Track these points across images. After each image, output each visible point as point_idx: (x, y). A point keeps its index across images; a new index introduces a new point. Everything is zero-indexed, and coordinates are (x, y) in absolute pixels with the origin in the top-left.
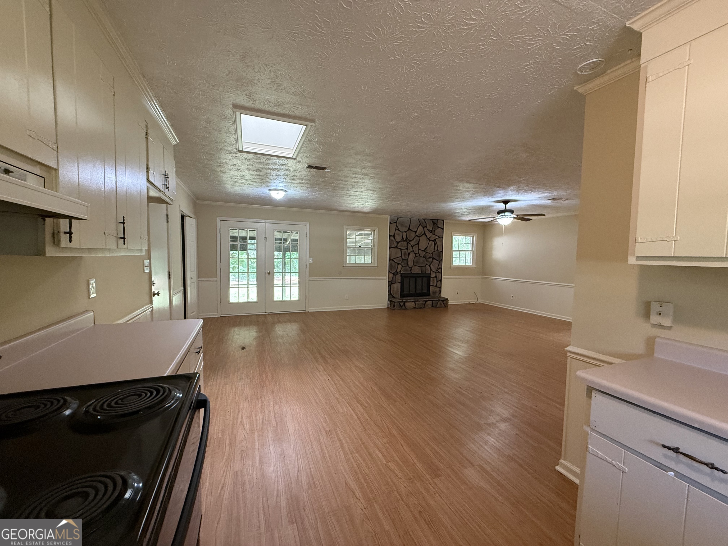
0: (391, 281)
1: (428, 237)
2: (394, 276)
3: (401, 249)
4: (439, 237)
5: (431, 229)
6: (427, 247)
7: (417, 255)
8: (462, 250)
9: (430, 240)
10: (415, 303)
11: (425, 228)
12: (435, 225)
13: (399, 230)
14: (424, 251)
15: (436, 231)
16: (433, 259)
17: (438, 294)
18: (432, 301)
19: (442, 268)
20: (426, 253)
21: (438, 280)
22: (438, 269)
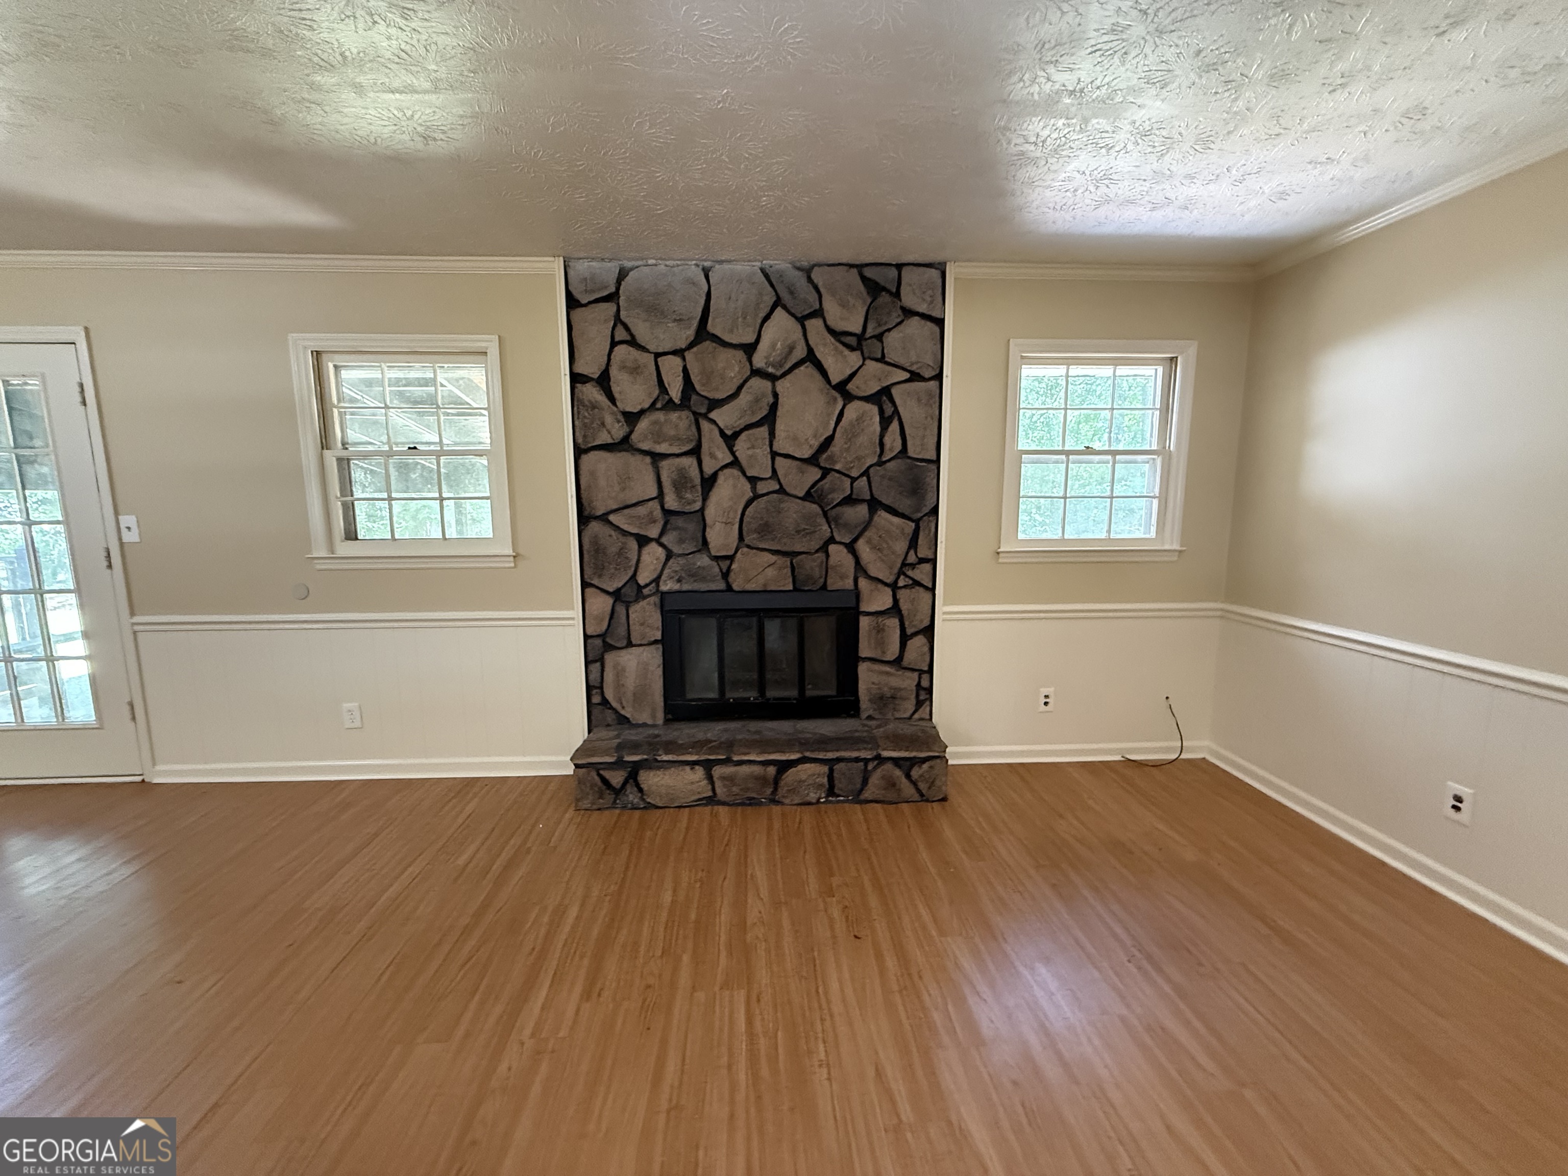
0: (602, 636)
1: (835, 379)
2: (621, 609)
3: (656, 458)
4: (915, 377)
5: (857, 328)
6: (829, 440)
7: (762, 488)
8: (1089, 451)
9: (849, 398)
10: (710, 778)
11: (814, 325)
12: (884, 298)
13: (633, 342)
14: (812, 461)
15: (893, 340)
16: (874, 504)
17: (910, 705)
18: (831, 763)
19: (933, 561)
20: (826, 472)
21: (909, 631)
22: (904, 564)
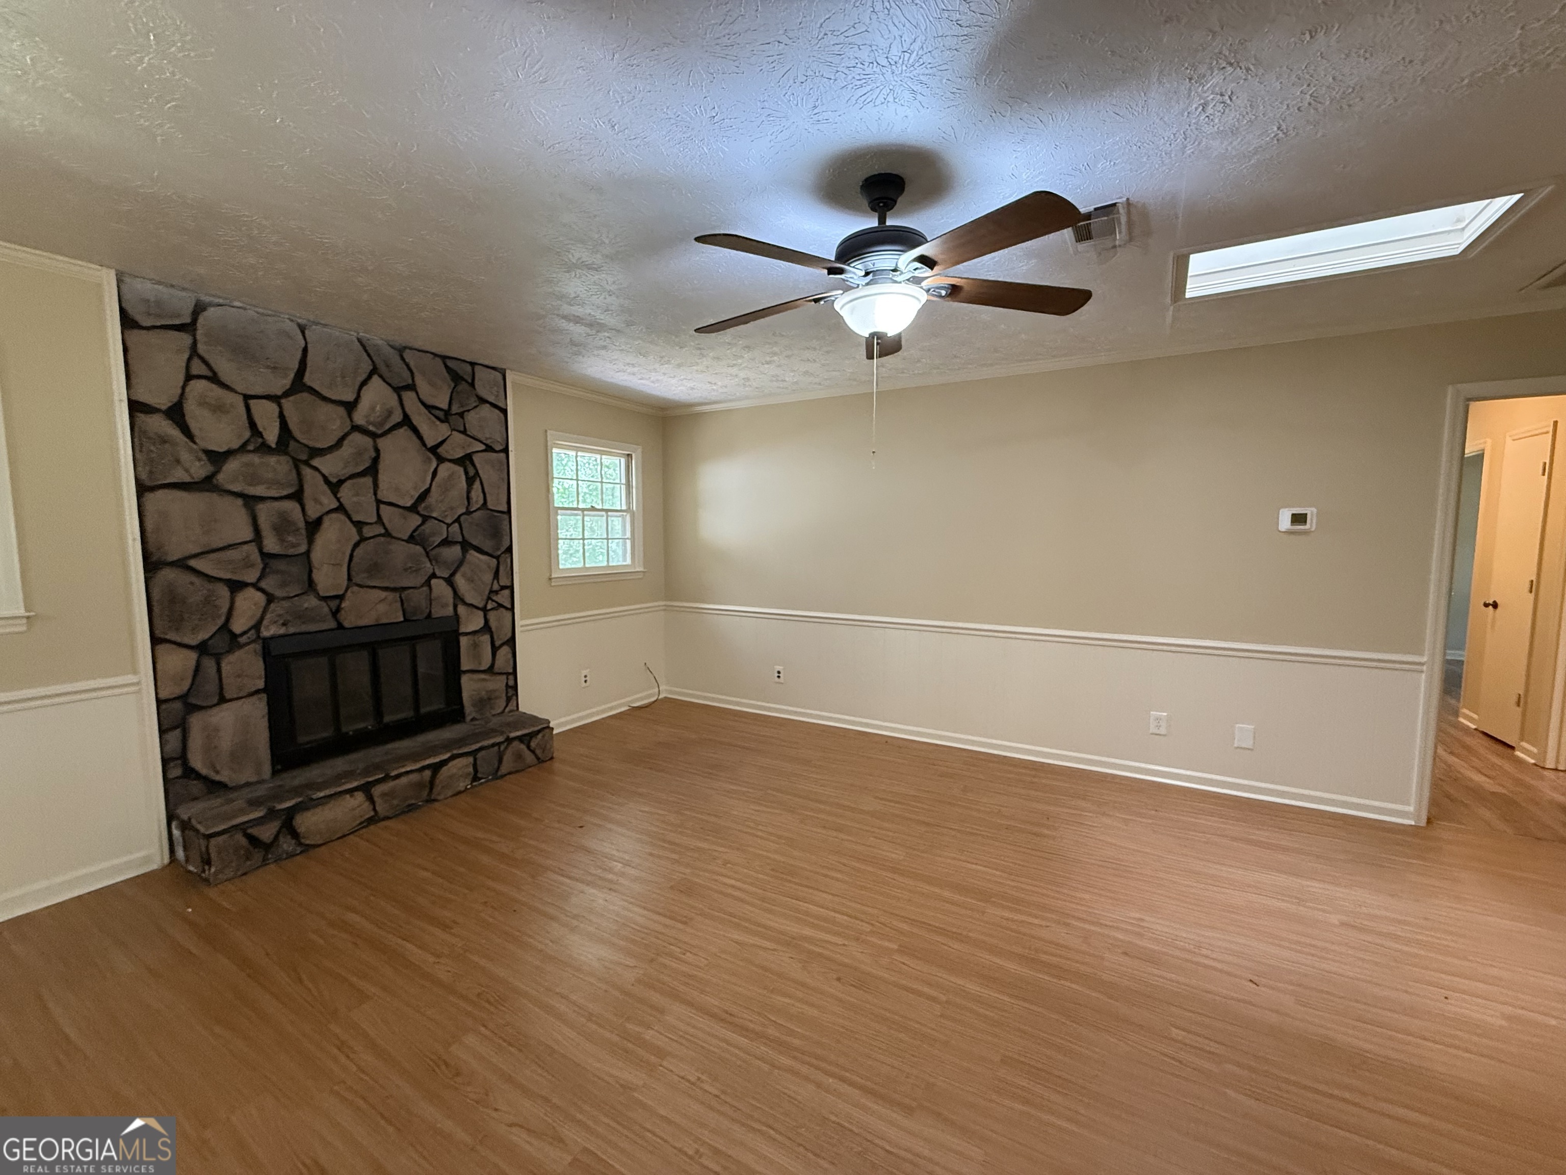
0: (183, 698)
1: (430, 443)
2: (209, 664)
3: (250, 501)
4: (489, 449)
5: (445, 406)
6: (427, 491)
7: (368, 532)
8: (593, 509)
9: (441, 460)
10: (370, 799)
11: (409, 396)
12: (463, 386)
13: (214, 378)
14: (413, 509)
15: (471, 417)
16: (466, 546)
17: (503, 703)
18: (474, 753)
19: (511, 588)
20: (425, 519)
21: (497, 643)
22: (491, 592)
